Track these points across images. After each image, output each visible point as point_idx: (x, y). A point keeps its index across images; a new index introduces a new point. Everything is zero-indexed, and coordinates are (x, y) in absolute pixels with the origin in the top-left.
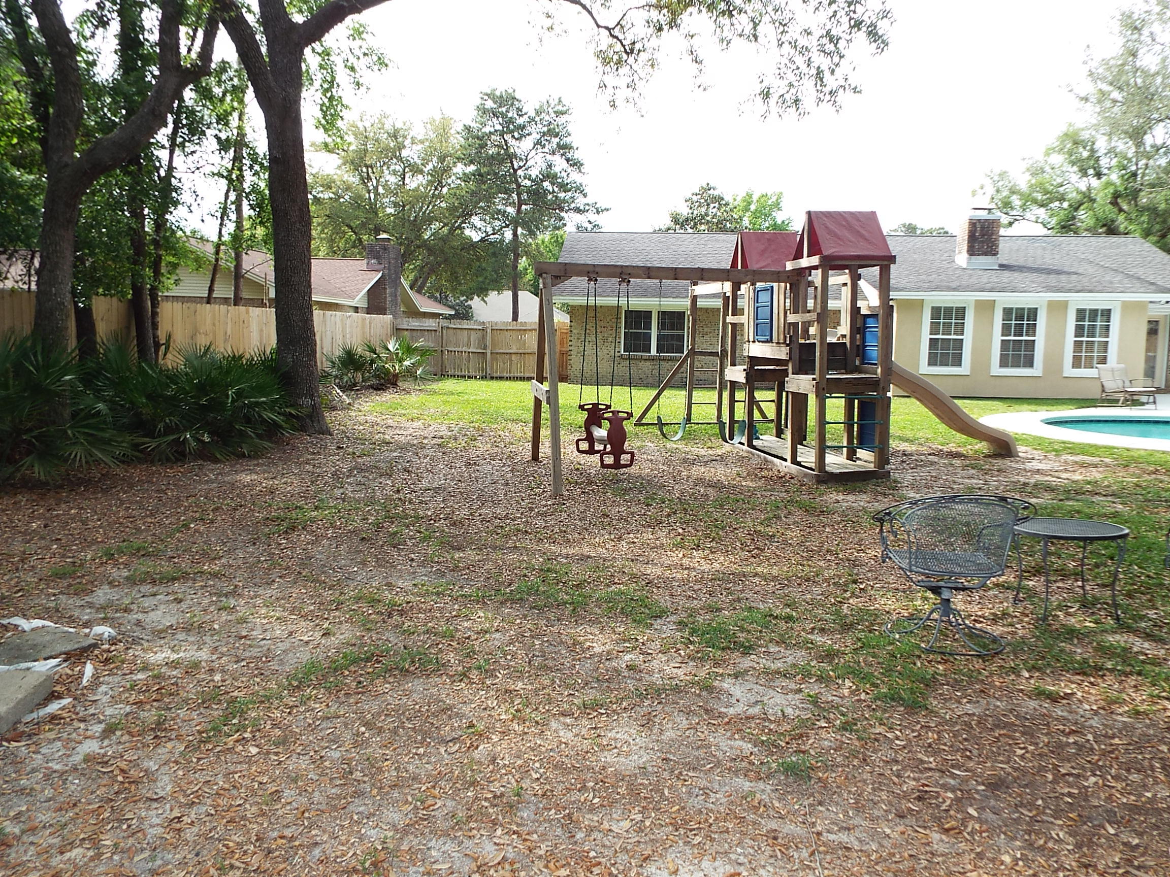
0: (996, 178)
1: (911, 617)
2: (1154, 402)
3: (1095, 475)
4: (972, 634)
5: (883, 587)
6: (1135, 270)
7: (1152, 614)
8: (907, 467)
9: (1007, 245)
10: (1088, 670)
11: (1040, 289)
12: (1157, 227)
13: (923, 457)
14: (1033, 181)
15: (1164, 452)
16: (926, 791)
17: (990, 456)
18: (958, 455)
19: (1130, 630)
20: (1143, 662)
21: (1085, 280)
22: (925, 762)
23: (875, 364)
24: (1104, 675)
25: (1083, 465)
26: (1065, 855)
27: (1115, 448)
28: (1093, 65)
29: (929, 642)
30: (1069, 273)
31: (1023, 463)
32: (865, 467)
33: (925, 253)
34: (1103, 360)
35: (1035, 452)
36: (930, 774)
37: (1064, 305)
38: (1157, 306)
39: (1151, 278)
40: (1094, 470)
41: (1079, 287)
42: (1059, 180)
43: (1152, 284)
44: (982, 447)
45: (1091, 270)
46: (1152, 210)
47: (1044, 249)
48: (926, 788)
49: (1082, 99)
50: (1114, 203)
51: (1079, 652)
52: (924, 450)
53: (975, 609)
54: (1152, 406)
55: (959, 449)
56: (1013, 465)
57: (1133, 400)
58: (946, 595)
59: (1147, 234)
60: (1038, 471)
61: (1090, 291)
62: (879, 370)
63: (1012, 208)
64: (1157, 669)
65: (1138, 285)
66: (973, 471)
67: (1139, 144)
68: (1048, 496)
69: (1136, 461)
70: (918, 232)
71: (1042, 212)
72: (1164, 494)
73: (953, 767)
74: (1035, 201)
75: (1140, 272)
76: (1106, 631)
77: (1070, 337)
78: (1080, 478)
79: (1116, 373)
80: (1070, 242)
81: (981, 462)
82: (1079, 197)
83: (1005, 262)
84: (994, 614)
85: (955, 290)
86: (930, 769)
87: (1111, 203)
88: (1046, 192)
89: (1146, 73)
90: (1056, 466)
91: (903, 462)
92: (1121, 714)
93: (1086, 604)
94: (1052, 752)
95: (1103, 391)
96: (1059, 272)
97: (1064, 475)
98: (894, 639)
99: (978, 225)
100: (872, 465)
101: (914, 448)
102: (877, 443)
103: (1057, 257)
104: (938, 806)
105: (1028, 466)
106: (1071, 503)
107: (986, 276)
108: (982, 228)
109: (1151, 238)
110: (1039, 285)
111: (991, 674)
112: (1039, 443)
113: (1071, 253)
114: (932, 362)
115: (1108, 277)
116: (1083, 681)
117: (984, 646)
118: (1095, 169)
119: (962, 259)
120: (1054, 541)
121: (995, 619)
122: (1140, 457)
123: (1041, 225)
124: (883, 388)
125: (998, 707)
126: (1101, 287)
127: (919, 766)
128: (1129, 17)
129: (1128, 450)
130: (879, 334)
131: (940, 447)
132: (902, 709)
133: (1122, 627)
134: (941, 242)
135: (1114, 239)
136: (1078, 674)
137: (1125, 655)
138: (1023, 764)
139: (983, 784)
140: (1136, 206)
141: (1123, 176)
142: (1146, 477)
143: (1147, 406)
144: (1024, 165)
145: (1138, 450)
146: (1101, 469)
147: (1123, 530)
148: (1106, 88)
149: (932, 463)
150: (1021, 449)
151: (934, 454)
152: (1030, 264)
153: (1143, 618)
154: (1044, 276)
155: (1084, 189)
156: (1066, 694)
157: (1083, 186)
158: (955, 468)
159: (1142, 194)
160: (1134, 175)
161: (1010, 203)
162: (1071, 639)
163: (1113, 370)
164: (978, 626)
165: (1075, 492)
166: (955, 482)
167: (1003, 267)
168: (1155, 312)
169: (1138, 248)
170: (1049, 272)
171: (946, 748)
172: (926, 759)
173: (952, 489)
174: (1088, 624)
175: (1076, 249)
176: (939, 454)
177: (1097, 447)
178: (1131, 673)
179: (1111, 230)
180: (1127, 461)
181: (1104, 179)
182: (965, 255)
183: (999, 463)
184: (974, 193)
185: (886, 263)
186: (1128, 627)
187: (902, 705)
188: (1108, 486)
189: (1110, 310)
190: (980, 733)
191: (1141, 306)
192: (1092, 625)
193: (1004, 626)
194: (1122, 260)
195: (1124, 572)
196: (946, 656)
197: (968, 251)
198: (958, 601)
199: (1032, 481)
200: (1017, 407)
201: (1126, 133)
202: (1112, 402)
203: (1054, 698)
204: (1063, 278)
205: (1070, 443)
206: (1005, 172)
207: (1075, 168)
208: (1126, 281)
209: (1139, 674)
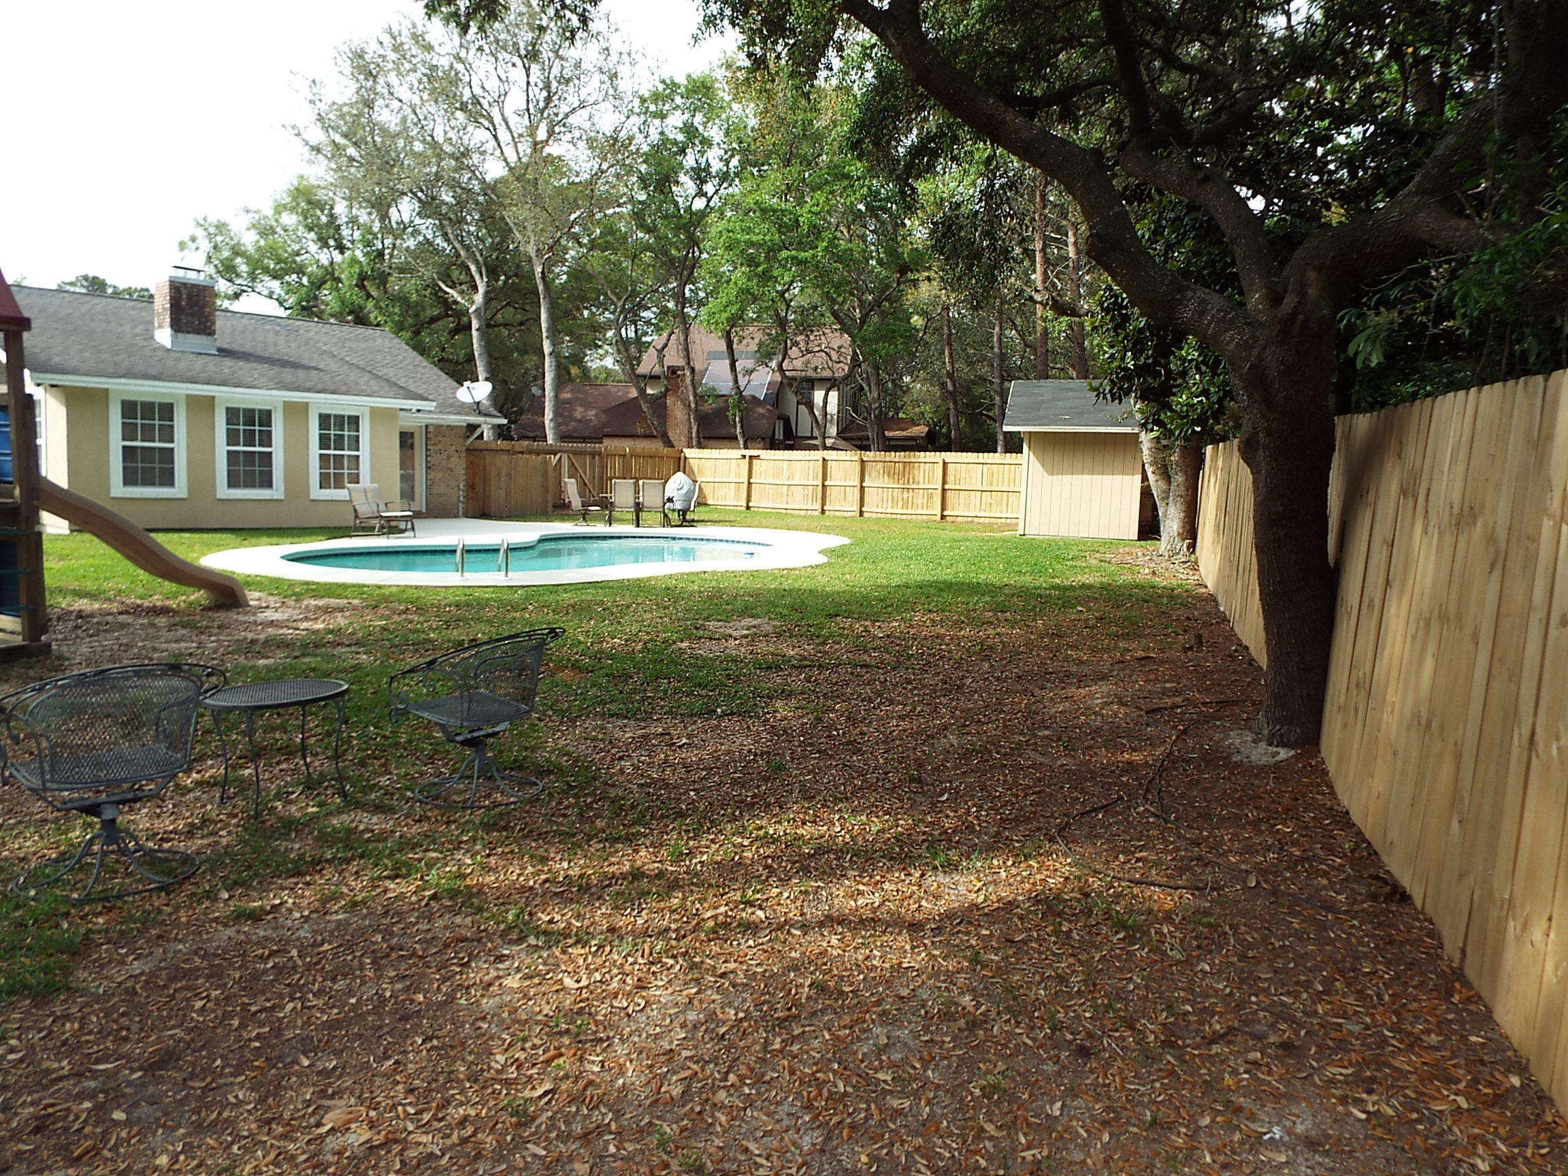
0: (212, 230)
1: (62, 857)
2: (413, 529)
3: (340, 620)
4: (151, 860)
5: (20, 822)
6: (384, 370)
7: (384, 781)
8: (84, 635)
9: (229, 323)
10: (304, 868)
11: (272, 385)
12: (410, 321)
13: (110, 618)
14: (262, 243)
15: (417, 587)
16: (50, 1115)
17: (210, 609)
18: (164, 611)
19: (359, 805)
20: (368, 840)
21: (326, 378)
22: (54, 1071)
23: (10, 483)
24: (323, 869)
25: (328, 610)
26: (245, 1120)
27: (364, 586)
28: (323, 107)
29: (84, 888)
30: (308, 368)
31: (254, 614)
32: (6, 641)
33: (109, 323)
34: (355, 479)
35: (271, 598)
36: (61, 1085)
37: (304, 408)
38: (408, 414)
39: (402, 382)
40: (340, 615)
41: (320, 386)
42: (297, 247)
43: (401, 388)
44: (198, 596)
45: (334, 366)
46: (402, 299)
47: (277, 333)
48: (50, 1110)
49: (313, 148)
50: (361, 286)
51: (295, 847)
52: (114, 607)
53: (166, 824)
54: (412, 534)
55: (167, 603)
56: (241, 618)
57: (390, 527)
58: (108, 814)
59: (399, 328)
60: (272, 623)
61: (333, 392)
62: (17, 492)
63: (238, 275)
64: (381, 846)
65: (386, 388)
66: (184, 632)
67: (384, 217)
68: (280, 654)
69: (387, 599)
70: (110, 291)
71: (275, 285)
72: (411, 637)
73: (97, 1062)
74: (266, 271)
75: (391, 373)
76: (331, 814)
77: (315, 451)
78: (322, 626)
79: (369, 495)
80: (312, 329)
81: (198, 618)
82: (320, 272)
83: (226, 346)
84: (192, 825)
85: (155, 378)
86: (60, 1079)
87: (356, 285)
88: (279, 261)
89: (384, 131)
90: (296, 614)
91: (77, 627)
92: (336, 912)
93: (311, 785)
94: (244, 989)
95: (356, 517)
96: (296, 366)
97: (304, 625)
98: (27, 898)
99: (184, 291)
100: (20, 638)
101: (97, 606)
102: (23, 601)
103: (293, 345)
104: (66, 1129)
105: (261, 617)
106: (307, 660)
107: (199, 363)
108: (190, 296)
109: (404, 333)
110: (271, 380)
111: (177, 909)
112: (276, 586)
113: (312, 343)
114: (129, 480)
115: (353, 377)
116: (297, 884)
117: (170, 872)
118: (336, 240)
119: (164, 336)
120: (281, 711)
121: (190, 833)
122: (391, 594)
123: (276, 303)
124: (27, 519)
125: (180, 951)
126: (344, 388)
127: (43, 1080)
128: (361, 57)
129: (379, 587)
130: (12, 436)
131: (139, 602)
132: (28, 1002)
133: (351, 804)
134: (133, 308)
135: (360, 330)
136: (293, 876)
137: (349, 838)
138: (201, 1019)
139: (140, 1069)
140: (386, 292)
141: (368, 253)
142: (396, 618)
143: (407, 534)
144: (248, 219)
145: (390, 586)
146: (347, 614)
147: (341, 686)
148: (338, 138)
149: (124, 626)
150: (253, 597)
151: (127, 612)
152: (259, 351)
153: (372, 788)
154: (277, 369)
155: (326, 263)
156: (273, 906)
157: (324, 258)
158: (159, 629)
159: (391, 279)
160: (381, 254)
161: (234, 267)
162: (288, 834)
163: (365, 491)
164: (166, 846)
165: (314, 644)
166: (155, 649)
167: (223, 352)
168: (412, 422)
169: (387, 344)
170: (284, 364)
171: (91, 1038)
172: (56, 1065)
173: (151, 659)
174: (310, 810)
175: (317, 338)
176: (137, 611)
177: (344, 586)
178: (353, 858)
179: (361, 320)
180: (377, 599)
181: (348, 253)
182: (167, 331)
183: (221, 616)
184: (182, 246)
185: (13, 328)
186: (357, 803)
187: (27, 997)
188: (353, 634)
189: (358, 417)
190: (147, 997)
191: (391, 414)
192: (315, 809)
193: (202, 838)
194: (370, 357)
195: (359, 738)
196: (108, 901)
197: (172, 326)
198: (140, 820)
199: (262, 637)
200: (253, 540)
201: (369, 201)
202: (367, 530)
203: (256, 917)
204: (301, 373)
205: (314, 583)
206: (224, 224)
207: (312, 235)
208: (373, 383)
209: (362, 856)
